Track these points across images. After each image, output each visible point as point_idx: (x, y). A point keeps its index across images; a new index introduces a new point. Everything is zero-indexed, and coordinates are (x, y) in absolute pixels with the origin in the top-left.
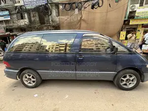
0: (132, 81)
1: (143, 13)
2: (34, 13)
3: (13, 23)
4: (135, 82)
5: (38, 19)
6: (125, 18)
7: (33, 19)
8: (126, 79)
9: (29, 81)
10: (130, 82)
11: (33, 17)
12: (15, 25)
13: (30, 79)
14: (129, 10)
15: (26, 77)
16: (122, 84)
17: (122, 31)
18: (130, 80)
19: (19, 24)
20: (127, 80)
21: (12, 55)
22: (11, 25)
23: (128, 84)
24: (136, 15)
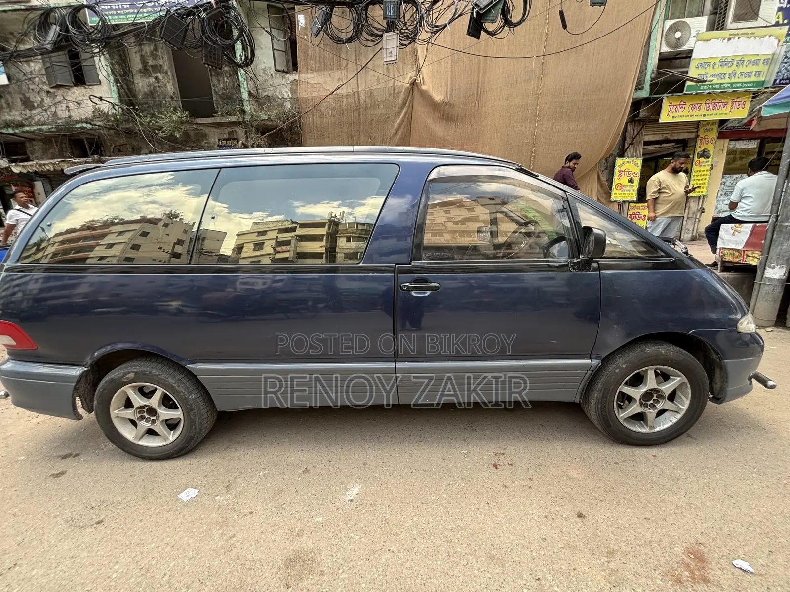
0: (672, 397)
1: (724, 62)
2: (148, 48)
3: (28, 104)
4: (684, 404)
5: (171, 87)
6: (639, 87)
7: (141, 84)
8: (643, 389)
9: (144, 425)
10: (659, 407)
11: (145, 71)
12: (37, 115)
13: (152, 411)
14: (659, 47)
15: (128, 404)
16: (622, 415)
17: (622, 155)
18: (661, 396)
19: (63, 114)
20: (647, 396)
21: (34, 287)
22: (16, 115)
23: (651, 413)
24: (694, 72)
